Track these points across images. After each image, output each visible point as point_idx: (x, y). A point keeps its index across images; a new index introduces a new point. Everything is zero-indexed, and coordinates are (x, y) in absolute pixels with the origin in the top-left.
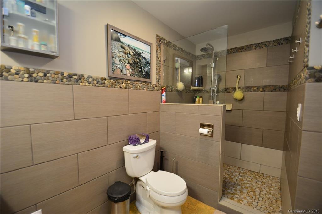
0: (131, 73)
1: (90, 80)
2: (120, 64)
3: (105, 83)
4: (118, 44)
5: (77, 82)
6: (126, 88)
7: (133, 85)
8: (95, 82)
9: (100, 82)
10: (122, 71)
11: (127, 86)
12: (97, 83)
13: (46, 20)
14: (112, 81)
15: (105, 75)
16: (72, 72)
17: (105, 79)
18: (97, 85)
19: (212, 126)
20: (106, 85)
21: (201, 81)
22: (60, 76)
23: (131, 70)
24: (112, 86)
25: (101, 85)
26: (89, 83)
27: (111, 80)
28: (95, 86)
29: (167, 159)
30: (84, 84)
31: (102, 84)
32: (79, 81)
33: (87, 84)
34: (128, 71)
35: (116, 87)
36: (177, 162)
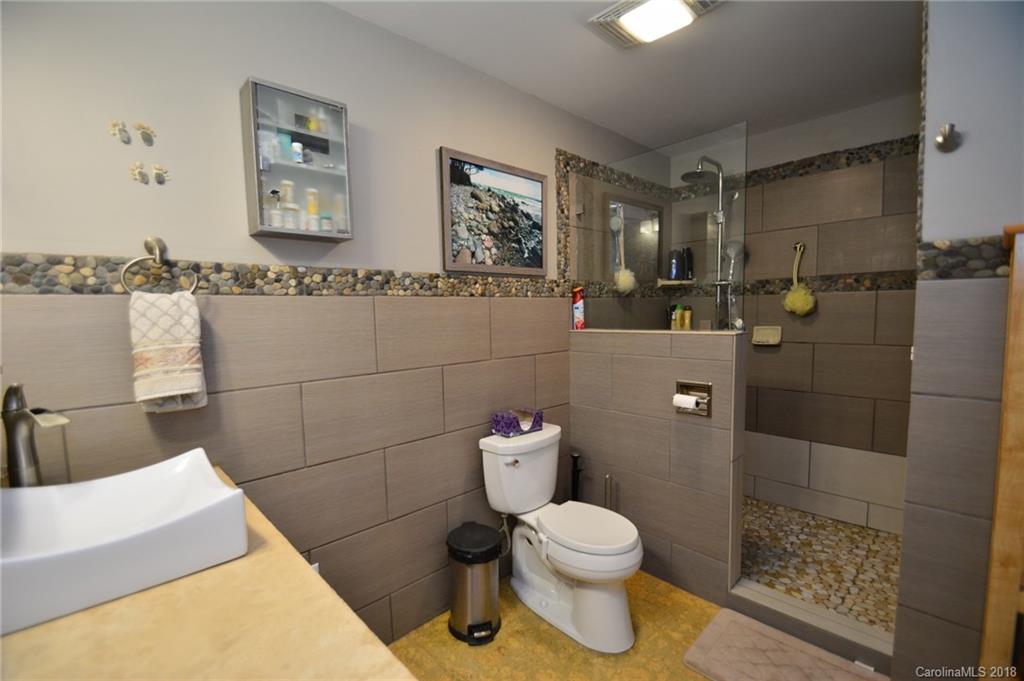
0: (494, 257)
1: (407, 281)
2: (471, 238)
3: (436, 287)
4: (466, 191)
5: (382, 289)
6: (483, 295)
7: (499, 286)
8: (417, 286)
9: (427, 284)
10: (473, 254)
11: (485, 289)
12: (421, 288)
13: (329, 168)
14: (452, 280)
15: (437, 269)
16: (373, 268)
17: (438, 276)
18: (421, 292)
19: (707, 389)
20: (440, 292)
21: (688, 262)
22: (350, 278)
23: (494, 250)
24: (453, 291)
25: (428, 293)
26: (405, 290)
27: (449, 277)
28: (417, 295)
29: (589, 479)
30: (395, 292)
31: (430, 289)
32: (386, 287)
33: (401, 292)
34: (487, 252)
35: (462, 293)
36: (617, 484)
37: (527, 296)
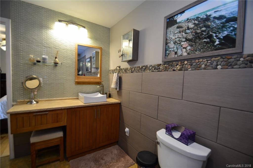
0: (189, 51)
1: (151, 68)
2: (175, 46)
3: (160, 68)
5: (144, 70)
6: (180, 70)
8: (153, 69)
9: (157, 68)
10: (176, 53)
11: (183, 67)
12: (154, 69)
14: (165, 65)
15: (160, 62)
16: (143, 65)
17: (160, 65)
18: (154, 71)
20: (160, 70)
23: (189, 48)
24: (166, 69)
25: (157, 71)
26: (150, 70)
27: (165, 64)
28: (153, 72)
30: (147, 71)
31: (157, 69)
32: (145, 70)
33: (149, 71)
34: (184, 50)
35: (169, 70)
37: (217, 68)
